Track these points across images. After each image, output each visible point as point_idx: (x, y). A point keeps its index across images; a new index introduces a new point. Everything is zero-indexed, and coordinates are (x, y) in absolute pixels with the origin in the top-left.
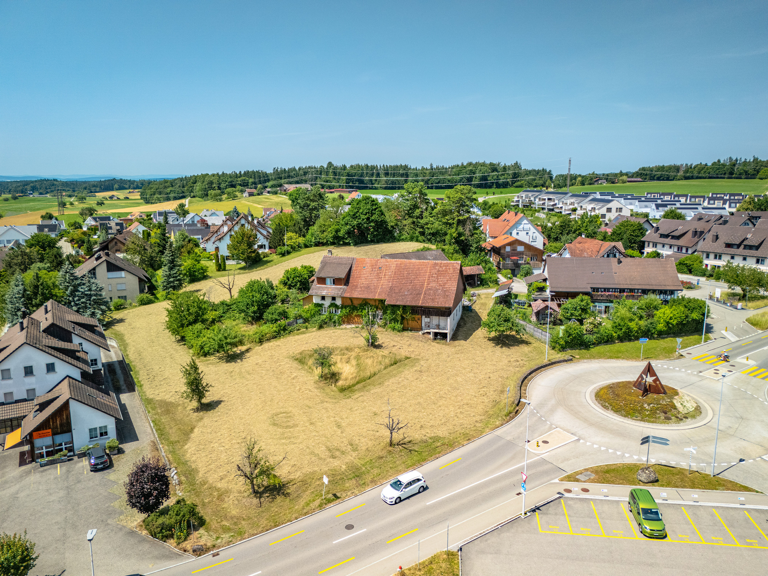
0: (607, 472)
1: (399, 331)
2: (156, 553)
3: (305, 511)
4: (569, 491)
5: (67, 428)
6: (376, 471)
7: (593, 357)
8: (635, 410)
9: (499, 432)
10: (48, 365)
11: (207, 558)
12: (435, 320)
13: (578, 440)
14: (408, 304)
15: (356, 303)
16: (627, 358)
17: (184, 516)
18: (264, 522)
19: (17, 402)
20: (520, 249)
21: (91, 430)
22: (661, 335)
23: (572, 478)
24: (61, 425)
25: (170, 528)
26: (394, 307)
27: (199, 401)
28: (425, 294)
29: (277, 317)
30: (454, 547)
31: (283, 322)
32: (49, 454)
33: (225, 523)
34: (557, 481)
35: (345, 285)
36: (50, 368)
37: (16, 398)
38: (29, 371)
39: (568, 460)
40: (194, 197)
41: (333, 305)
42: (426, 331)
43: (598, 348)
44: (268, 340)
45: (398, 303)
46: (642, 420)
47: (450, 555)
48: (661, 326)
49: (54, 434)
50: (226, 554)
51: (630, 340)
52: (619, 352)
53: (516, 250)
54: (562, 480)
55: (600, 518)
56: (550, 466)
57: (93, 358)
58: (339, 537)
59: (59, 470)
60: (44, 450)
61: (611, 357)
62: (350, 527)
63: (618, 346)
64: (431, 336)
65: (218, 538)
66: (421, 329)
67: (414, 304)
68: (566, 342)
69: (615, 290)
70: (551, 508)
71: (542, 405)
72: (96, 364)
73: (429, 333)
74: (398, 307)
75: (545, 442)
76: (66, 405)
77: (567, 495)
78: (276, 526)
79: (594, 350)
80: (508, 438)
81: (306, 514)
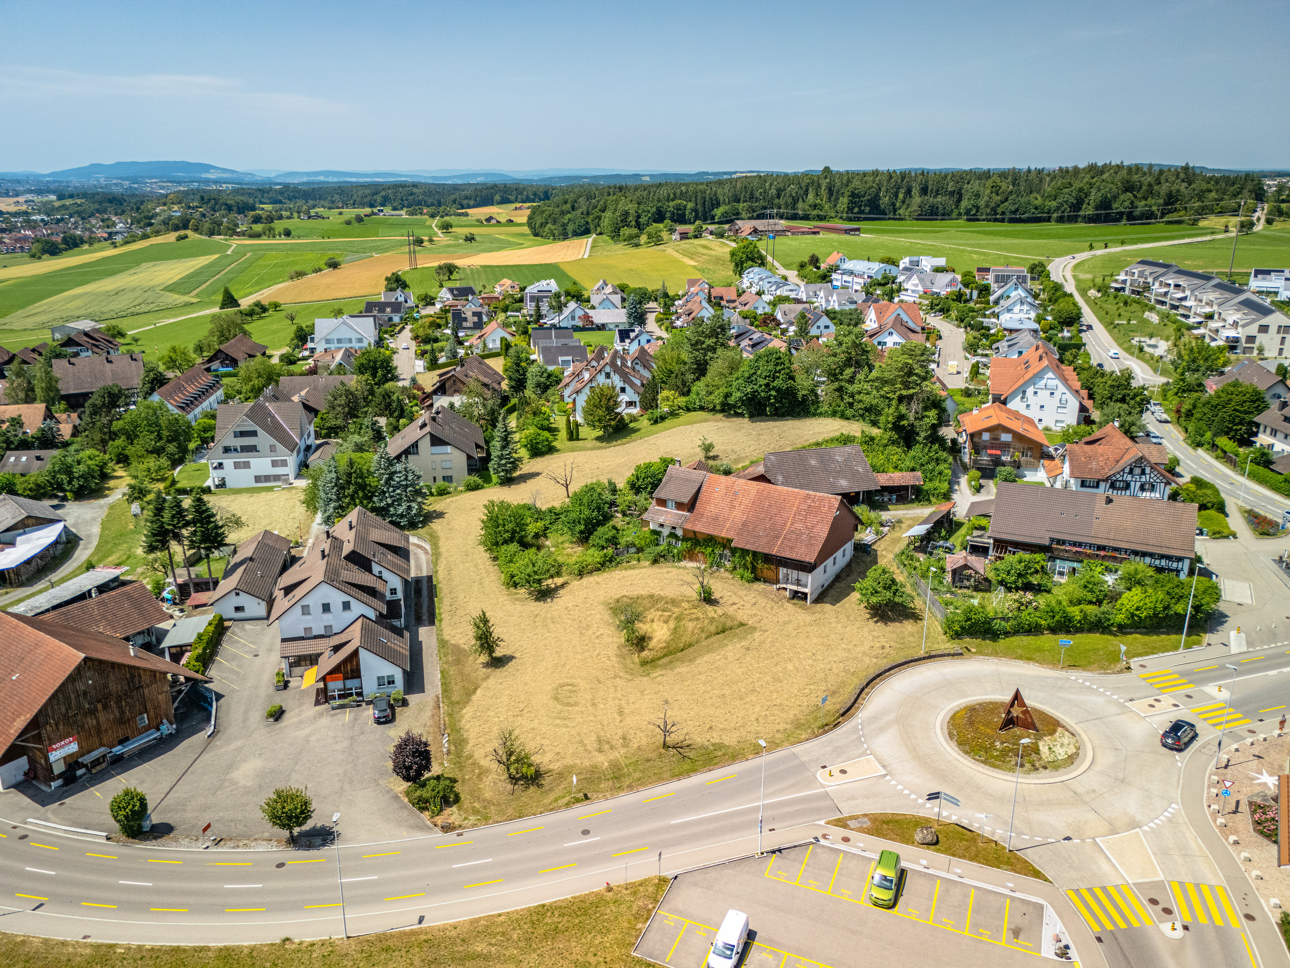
0: (887, 822)
1: (748, 581)
2: (412, 822)
3: (551, 807)
4: (824, 836)
5: (356, 674)
6: (637, 775)
7: (995, 654)
8: (981, 747)
9: (798, 749)
10: (344, 603)
11: (452, 835)
12: (794, 574)
13: (886, 775)
14: (760, 550)
15: (700, 537)
16: (1041, 662)
17: (438, 792)
18: (510, 811)
19: (316, 637)
20: (1006, 437)
21: (379, 678)
22: (1123, 629)
23: (842, 823)
24: (352, 670)
25: (427, 801)
26: (744, 552)
27: (490, 655)
28: (785, 538)
29: (604, 544)
30: (669, 873)
31: (610, 551)
32: (341, 697)
33: (476, 805)
34: (822, 822)
35: (689, 511)
36: (346, 606)
37: (315, 633)
38: (326, 608)
39: (853, 798)
40: (601, 234)
41: (672, 535)
42: (782, 586)
43: (1011, 639)
44: (590, 572)
45: (748, 547)
46: (985, 762)
47: (663, 881)
48: (1120, 618)
49: (346, 678)
50: (468, 834)
51: (1068, 632)
52: (1039, 650)
54: (828, 823)
55: (839, 874)
56: (829, 803)
57: (393, 587)
58: (573, 840)
59: (347, 716)
60: (336, 693)
61: (1020, 658)
62: (586, 832)
63: (1047, 640)
64: (787, 593)
65: (466, 819)
66: (777, 582)
67: (766, 551)
68: (962, 628)
69: (1091, 546)
70: (792, 854)
71: (875, 718)
72: (395, 593)
73: (785, 589)
74: (748, 551)
75: (843, 772)
76: (356, 653)
77: (823, 842)
78: (520, 817)
79: (1003, 643)
80: (803, 759)
81: (551, 810)
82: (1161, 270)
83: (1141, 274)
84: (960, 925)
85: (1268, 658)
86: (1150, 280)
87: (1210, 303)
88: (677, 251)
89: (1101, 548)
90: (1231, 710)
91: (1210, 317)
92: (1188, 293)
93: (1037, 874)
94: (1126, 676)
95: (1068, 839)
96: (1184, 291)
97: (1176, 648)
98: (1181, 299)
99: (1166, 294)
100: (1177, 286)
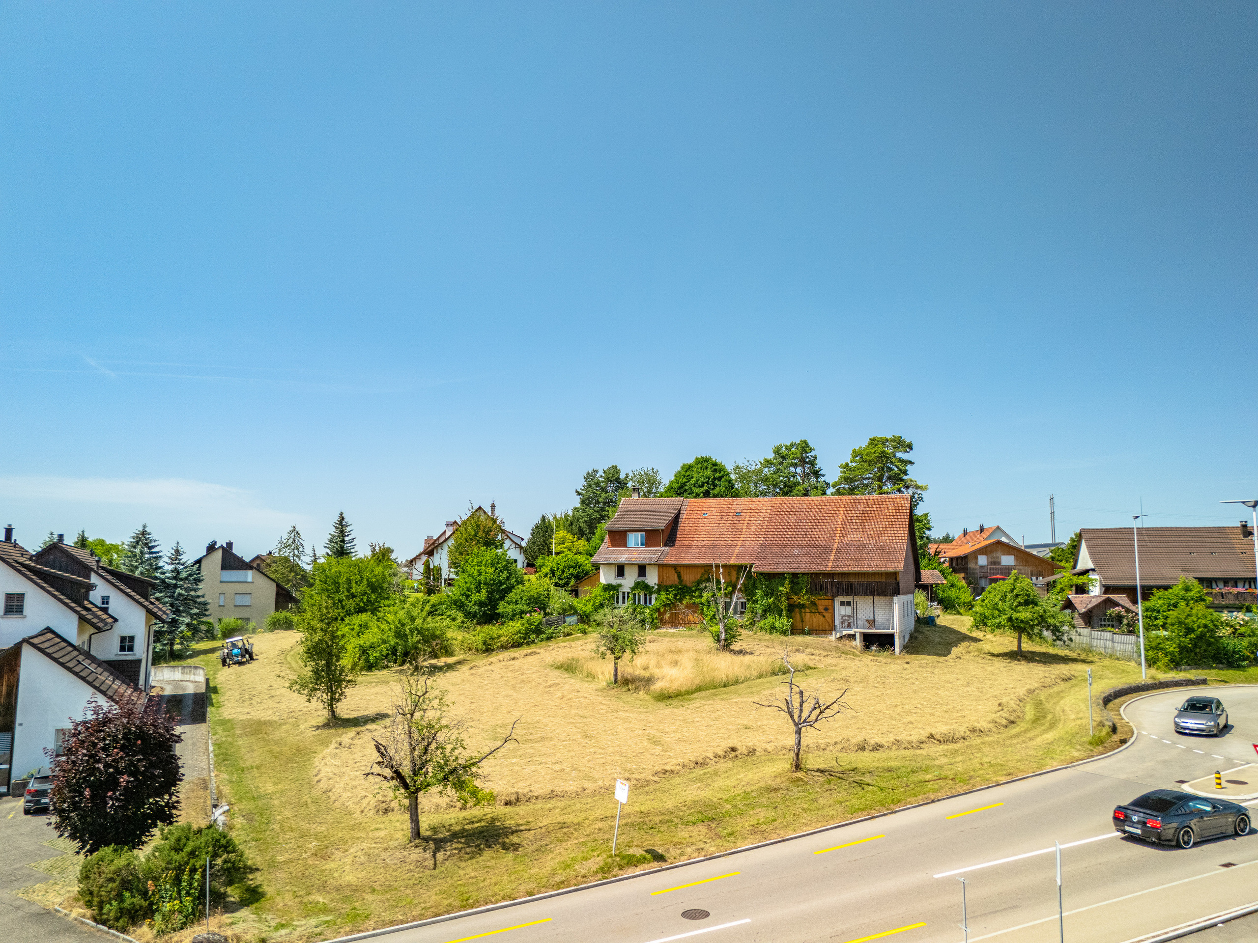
1: (784, 633)
5: (3, 719)
9: (1088, 767)
10: (9, 597)
12: (864, 608)
14: (803, 569)
15: (689, 578)
20: (1007, 560)
26: (773, 579)
27: (332, 702)
28: (838, 552)
29: (525, 608)
31: (537, 617)
33: (317, 898)
35: (665, 545)
36: (13, 605)
41: (642, 586)
42: (844, 633)
45: (780, 569)
53: (999, 563)
57: (127, 633)
58: (670, 932)
62: (695, 915)
64: (858, 642)
65: (282, 926)
66: (832, 628)
67: (815, 569)
72: (131, 649)
73: (852, 637)
74: (781, 576)
75: (1237, 782)
81: (561, 885)
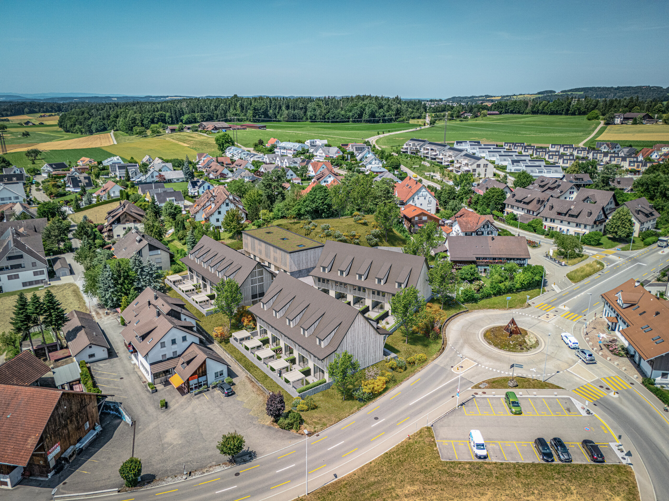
0: (494, 382)
2: (288, 436)
4: (477, 394)
5: (204, 373)
7: (480, 308)
8: (505, 345)
9: (436, 362)
10: (183, 337)
11: (314, 437)
13: (478, 365)
16: (499, 308)
19: (168, 359)
20: (425, 218)
21: (215, 373)
22: (518, 290)
23: (477, 387)
24: (202, 372)
25: (292, 424)
30: (429, 425)
34: (470, 389)
36: (184, 339)
38: (174, 342)
39: (474, 376)
43: (482, 301)
46: (509, 351)
47: (428, 429)
48: (518, 286)
49: (199, 377)
50: (322, 434)
51: (500, 295)
52: (494, 304)
54: (472, 388)
55: (493, 407)
56: (465, 381)
59: (206, 397)
60: (194, 386)
61: (490, 308)
62: (376, 418)
63: (494, 299)
65: (315, 428)
68: (464, 299)
69: (490, 258)
70: (470, 403)
71: (456, 343)
75: (462, 367)
76: (204, 362)
77: (477, 396)
78: (340, 420)
79: (481, 303)
80: (442, 365)
82: (422, 143)
83: (414, 145)
84: (549, 413)
85: (570, 292)
86: (418, 147)
87: (450, 156)
88: (173, 139)
89: (494, 259)
90: (573, 314)
91: (452, 162)
92: (438, 152)
93: (558, 387)
94: (530, 308)
95: (558, 372)
96: (436, 152)
97: (539, 294)
98: (435, 155)
99: (427, 153)
100: (432, 149)
